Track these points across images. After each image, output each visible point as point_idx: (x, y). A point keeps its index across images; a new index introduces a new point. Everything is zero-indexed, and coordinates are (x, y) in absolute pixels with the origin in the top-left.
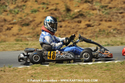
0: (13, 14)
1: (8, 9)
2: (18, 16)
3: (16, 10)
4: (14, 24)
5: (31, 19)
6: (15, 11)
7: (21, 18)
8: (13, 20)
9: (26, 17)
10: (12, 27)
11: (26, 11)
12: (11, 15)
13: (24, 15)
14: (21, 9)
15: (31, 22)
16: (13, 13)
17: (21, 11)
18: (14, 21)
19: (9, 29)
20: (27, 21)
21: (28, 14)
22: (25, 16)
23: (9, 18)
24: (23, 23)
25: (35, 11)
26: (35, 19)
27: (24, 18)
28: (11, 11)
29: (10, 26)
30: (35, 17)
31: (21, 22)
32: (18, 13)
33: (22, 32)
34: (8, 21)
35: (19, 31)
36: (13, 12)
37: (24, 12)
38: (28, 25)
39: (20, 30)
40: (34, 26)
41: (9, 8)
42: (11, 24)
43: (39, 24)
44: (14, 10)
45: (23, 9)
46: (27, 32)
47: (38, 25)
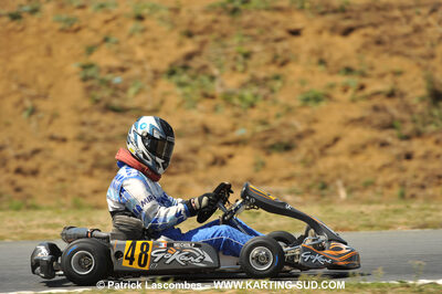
0: (237, 110)
1: (217, 89)
2: (255, 114)
3: (248, 94)
4: (238, 143)
5: (301, 127)
6: (242, 98)
7: (264, 123)
8: (233, 129)
9: (282, 120)
10: (231, 156)
11: (282, 98)
12: (228, 112)
13: (273, 111)
14: (264, 92)
15: (300, 136)
16: (234, 105)
17: (265, 98)
18: (241, 133)
19: (219, 162)
20: (286, 135)
21: (289, 110)
22: (278, 116)
23: (221, 120)
24: (270, 142)
25: (317, 99)
26: (315, 127)
27: (275, 123)
28: (227, 98)
29: (225, 151)
30: (316, 121)
31: (265, 139)
32: (252, 106)
33: (265, 175)
34: (218, 131)
35: (257, 171)
36: (236, 101)
37: (275, 102)
38: (287, 148)
39: (260, 166)
40: (310, 151)
41: (222, 85)
42: (228, 144)
43: (328, 146)
44: (239, 92)
45: (272, 91)
46: (285, 172)
47: (324, 150)
